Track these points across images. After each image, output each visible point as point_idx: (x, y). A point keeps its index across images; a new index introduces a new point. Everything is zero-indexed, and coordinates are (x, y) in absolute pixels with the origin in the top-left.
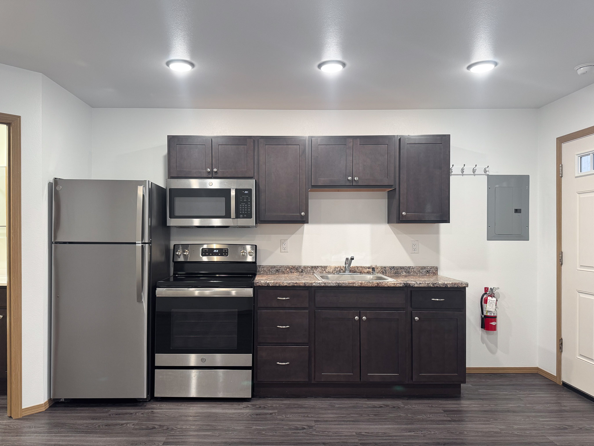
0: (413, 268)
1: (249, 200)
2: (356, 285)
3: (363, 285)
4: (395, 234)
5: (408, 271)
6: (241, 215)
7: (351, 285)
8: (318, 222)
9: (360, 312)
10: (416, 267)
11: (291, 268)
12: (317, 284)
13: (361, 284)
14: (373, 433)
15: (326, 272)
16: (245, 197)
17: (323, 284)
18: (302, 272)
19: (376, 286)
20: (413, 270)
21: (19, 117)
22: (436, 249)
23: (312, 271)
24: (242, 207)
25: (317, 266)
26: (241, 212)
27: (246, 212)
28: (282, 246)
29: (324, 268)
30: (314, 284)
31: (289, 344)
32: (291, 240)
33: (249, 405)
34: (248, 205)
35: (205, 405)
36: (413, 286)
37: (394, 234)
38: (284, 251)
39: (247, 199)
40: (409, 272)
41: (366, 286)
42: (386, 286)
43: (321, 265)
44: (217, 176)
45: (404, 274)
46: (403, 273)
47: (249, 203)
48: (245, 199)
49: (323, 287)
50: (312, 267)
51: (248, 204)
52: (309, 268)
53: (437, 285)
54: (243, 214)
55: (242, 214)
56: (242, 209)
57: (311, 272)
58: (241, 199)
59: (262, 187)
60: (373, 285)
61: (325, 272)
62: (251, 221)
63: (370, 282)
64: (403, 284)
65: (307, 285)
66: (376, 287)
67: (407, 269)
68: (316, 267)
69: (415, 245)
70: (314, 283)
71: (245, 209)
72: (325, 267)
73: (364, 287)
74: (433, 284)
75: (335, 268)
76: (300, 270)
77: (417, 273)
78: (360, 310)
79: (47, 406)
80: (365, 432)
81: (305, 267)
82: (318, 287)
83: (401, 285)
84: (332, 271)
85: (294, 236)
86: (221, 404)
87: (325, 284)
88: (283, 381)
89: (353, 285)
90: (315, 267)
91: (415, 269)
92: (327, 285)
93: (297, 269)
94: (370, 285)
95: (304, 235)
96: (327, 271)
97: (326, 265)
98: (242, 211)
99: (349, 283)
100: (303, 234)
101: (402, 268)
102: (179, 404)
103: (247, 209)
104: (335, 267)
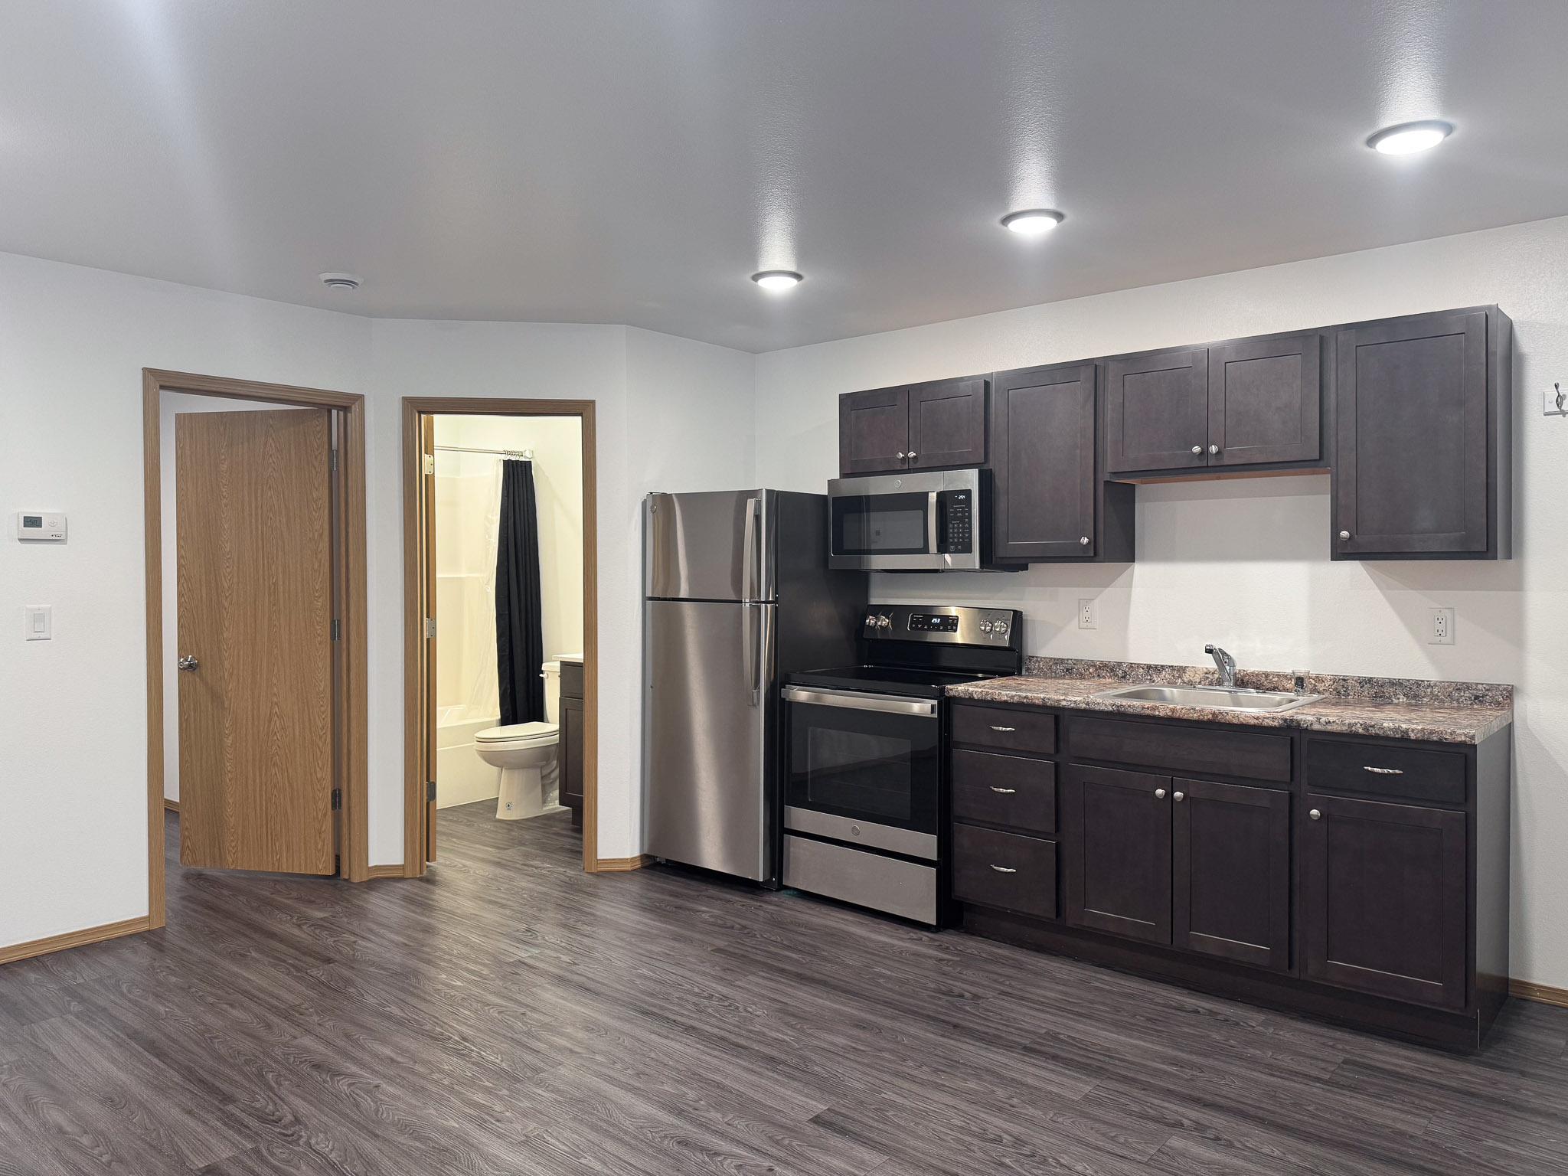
0: (1429, 686)
1: (967, 514)
2: (1159, 712)
3: (1178, 714)
4: (1380, 588)
5: (1414, 692)
6: (952, 547)
7: (1148, 712)
8: (1167, 554)
9: (1172, 779)
10: (1441, 682)
11: (1100, 668)
12: (1069, 703)
13: (1173, 712)
14: (1084, 1043)
15: (1184, 683)
16: (958, 508)
17: (1084, 705)
18: (1124, 677)
19: (1209, 719)
20: (1429, 690)
21: (593, 402)
22: (1514, 632)
23: (1149, 677)
24: (953, 528)
25: (1162, 666)
26: (951, 540)
27: (961, 540)
28: (1081, 613)
29: (1178, 670)
30: (1064, 703)
31: (1016, 831)
32: (1103, 600)
33: (924, 938)
34: (964, 525)
35: (851, 918)
36: (1309, 728)
37: (1376, 587)
38: (1085, 626)
39: (963, 512)
40: (1416, 696)
41: (1185, 717)
42: (1235, 721)
43: (1170, 665)
44: (918, 465)
45: (1402, 699)
46: (1398, 696)
47: (967, 520)
48: (959, 512)
49: (1085, 710)
50: (1149, 667)
51: (963, 522)
52: (1141, 670)
53: (1378, 732)
54: (956, 544)
55: (953, 543)
56: (953, 533)
57: (1147, 679)
58: (952, 513)
59: (1000, 482)
60: (1201, 717)
61: (1180, 680)
62: (974, 559)
63: (1194, 709)
64: (1281, 722)
65: (1048, 704)
66: (1209, 722)
67: (1411, 688)
68: (1158, 669)
69: (1440, 620)
70: (1065, 700)
71: (958, 533)
72: (1182, 670)
73: (1179, 720)
74: (1366, 728)
75: (1206, 673)
76: (1120, 671)
77: (1442, 701)
78: (1171, 776)
79: (638, 865)
80: (1069, 1036)
81: (1132, 666)
82: (1072, 709)
83: (1276, 724)
84: (1198, 681)
85: (1108, 591)
86: (878, 924)
87: (1088, 704)
88: (1007, 909)
89: (1152, 712)
90: (1156, 667)
91: (1436, 690)
92: (1092, 706)
93: (1112, 670)
94: (1195, 716)
95: (1133, 589)
96: (1186, 680)
97: (1184, 665)
98: (953, 538)
99: (1143, 708)
100: (1131, 587)
101: (1394, 683)
102: (812, 905)
103: (963, 533)
104: (1205, 670)
